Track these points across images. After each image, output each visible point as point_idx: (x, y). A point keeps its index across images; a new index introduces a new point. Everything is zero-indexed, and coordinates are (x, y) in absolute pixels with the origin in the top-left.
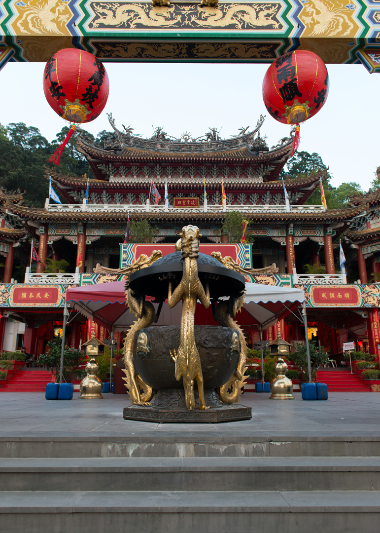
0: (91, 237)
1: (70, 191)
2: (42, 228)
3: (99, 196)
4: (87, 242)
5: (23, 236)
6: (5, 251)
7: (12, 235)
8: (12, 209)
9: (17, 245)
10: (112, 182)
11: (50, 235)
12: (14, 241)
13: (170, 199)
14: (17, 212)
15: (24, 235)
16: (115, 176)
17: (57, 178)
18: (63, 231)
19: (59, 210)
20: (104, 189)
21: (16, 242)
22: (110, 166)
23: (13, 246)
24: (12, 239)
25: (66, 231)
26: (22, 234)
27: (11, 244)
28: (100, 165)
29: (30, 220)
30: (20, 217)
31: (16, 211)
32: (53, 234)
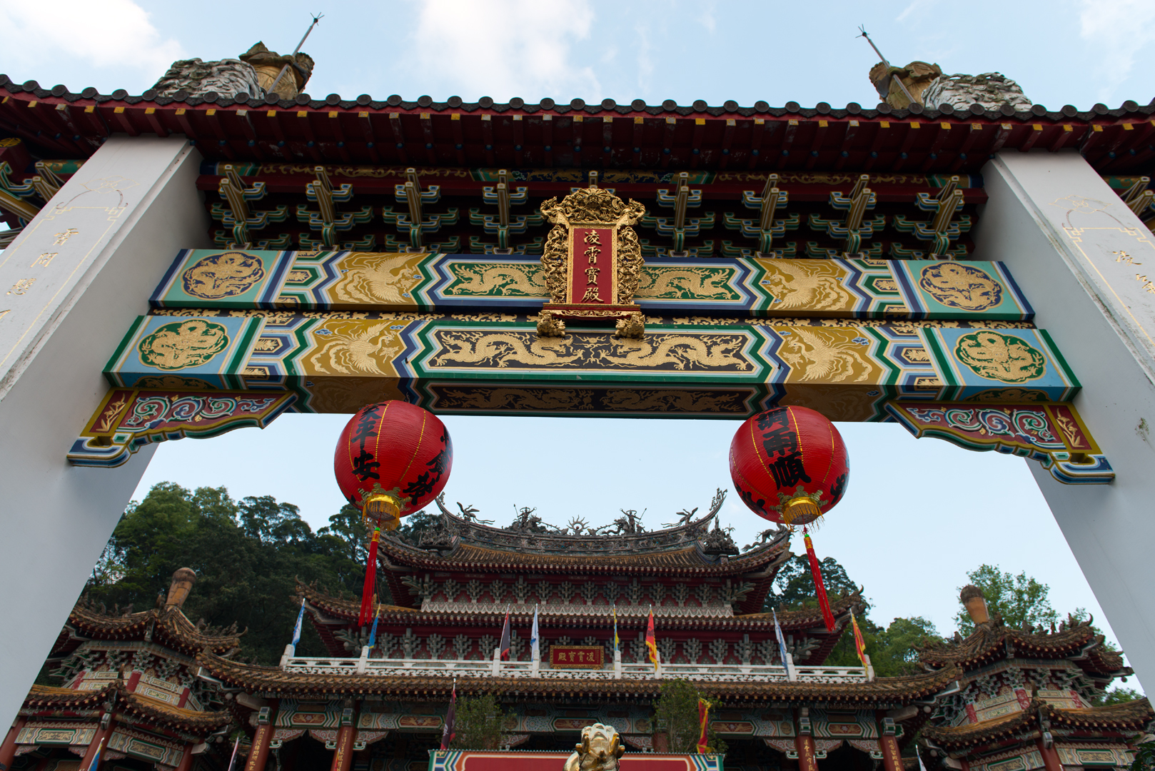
0: (367, 733)
1: (339, 630)
2: (264, 711)
3: (395, 641)
4: (356, 744)
5: (219, 729)
6: (172, 764)
7: (197, 726)
8: (211, 666)
9: (202, 748)
10: (425, 612)
11: (279, 727)
12: (197, 740)
13: (543, 648)
14: (221, 673)
15: (224, 724)
16: (433, 600)
17: (317, 603)
18: (309, 718)
19: (310, 670)
20: (408, 626)
21: (201, 742)
22: (427, 579)
23: (193, 752)
24: (194, 734)
25: (316, 718)
26: (219, 724)
27: (190, 745)
28: (406, 578)
29: (244, 691)
30: (225, 685)
31: (218, 670)
32: (287, 723)
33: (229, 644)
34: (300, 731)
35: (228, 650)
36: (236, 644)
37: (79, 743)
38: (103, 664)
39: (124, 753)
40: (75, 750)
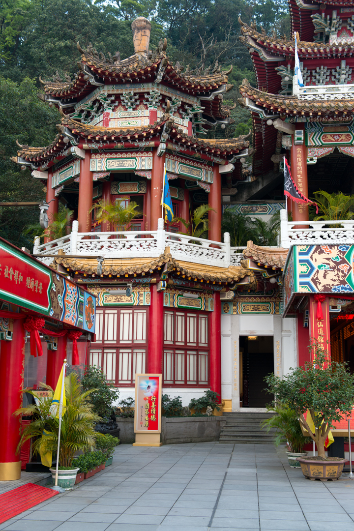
2: (300, 133)
5: (241, 151)
8: (255, 96)
9: (229, 168)
10: (334, 45)
11: (311, 147)
12: (224, 162)
14: (265, 102)
16: (339, 35)
18: (336, 137)
19: (323, 97)
21: (227, 163)
22: (335, 16)
23: (221, 171)
24: (221, 156)
26: (241, 148)
27: (216, 166)
29: (279, 117)
32: (318, 143)
33: (220, 81)
34: (330, 149)
35: (220, 86)
36: (226, 81)
37: (143, 168)
38: (118, 105)
39: (178, 175)
40: (141, 174)
